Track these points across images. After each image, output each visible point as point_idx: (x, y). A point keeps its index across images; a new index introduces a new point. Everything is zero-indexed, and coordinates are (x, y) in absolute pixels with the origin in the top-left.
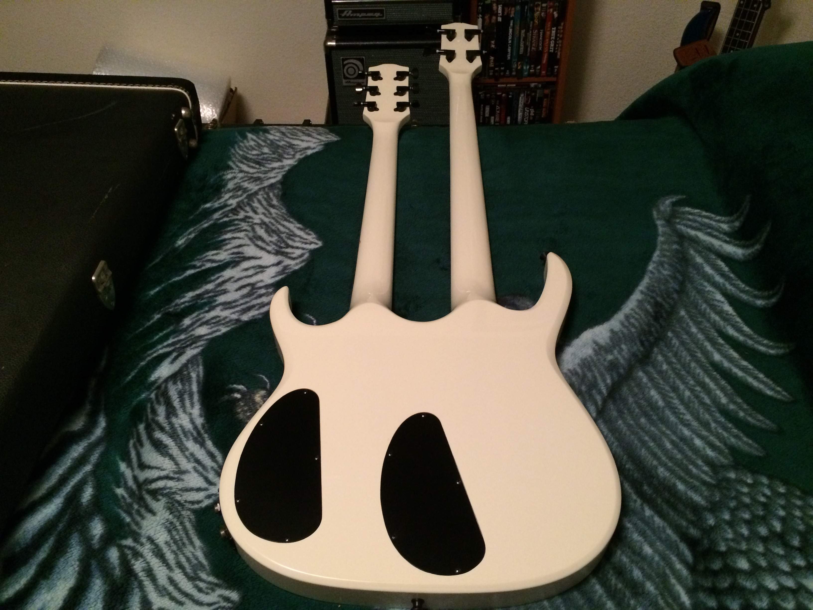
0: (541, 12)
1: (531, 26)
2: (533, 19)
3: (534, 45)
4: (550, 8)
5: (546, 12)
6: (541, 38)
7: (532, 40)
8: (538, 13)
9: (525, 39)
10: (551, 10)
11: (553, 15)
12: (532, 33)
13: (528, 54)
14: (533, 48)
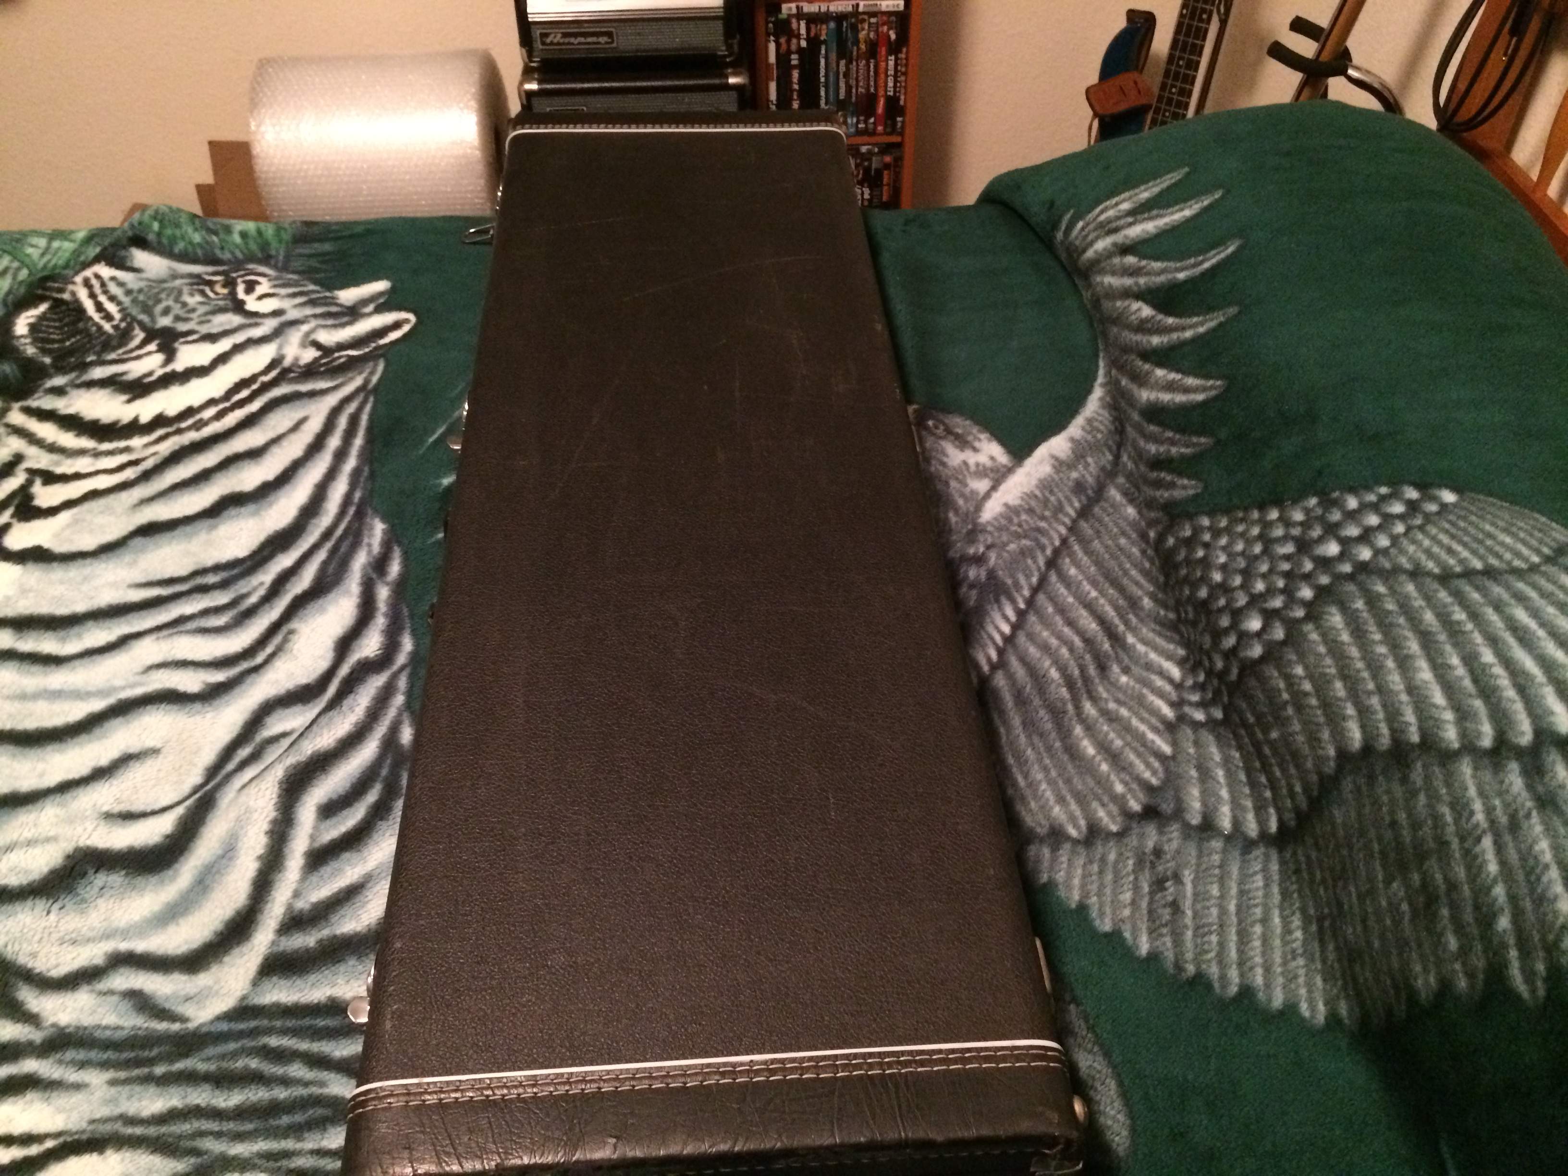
0: (869, 31)
1: (855, 53)
2: (857, 42)
3: (861, 84)
4: (883, 24)
5: (877, 32)
6: (872, 73)
7: (857, 77)
8: (864, 32)
9: (846, 75)
10: (885, 28)
11: (889, 37)
12: (858, 65)
13: (854, 99)
14: (860, 90)
